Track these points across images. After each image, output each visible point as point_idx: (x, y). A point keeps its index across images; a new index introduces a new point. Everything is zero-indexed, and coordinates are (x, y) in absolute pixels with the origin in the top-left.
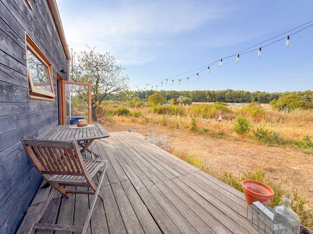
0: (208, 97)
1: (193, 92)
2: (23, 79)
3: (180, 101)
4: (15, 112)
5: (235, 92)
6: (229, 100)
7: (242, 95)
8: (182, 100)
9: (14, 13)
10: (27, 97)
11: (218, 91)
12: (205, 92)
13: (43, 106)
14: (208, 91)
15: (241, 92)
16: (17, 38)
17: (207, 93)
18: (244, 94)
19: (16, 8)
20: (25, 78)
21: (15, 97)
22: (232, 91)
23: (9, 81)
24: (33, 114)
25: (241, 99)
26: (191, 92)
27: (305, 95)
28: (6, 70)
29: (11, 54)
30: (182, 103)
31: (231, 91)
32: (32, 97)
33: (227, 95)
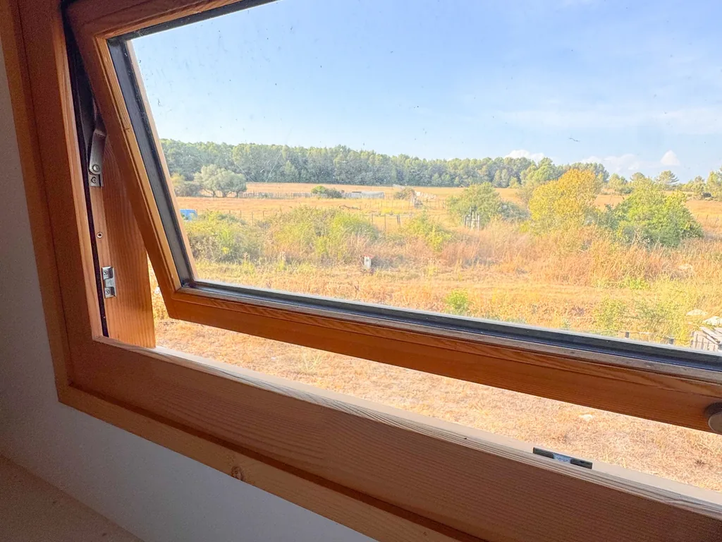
0: (288, 168)
1: (242, 147)
3: (207, 183)
5: (357, 155)
6: (343, 176)
7: (373, 163)
8: (213, 178)
11: (312, 148)
12: (279, 149)
14: (287, 149)
15: (369, 155)
17: (284, 155)
18: (377, 162)
22: (349, 151)
25: (370, 174)
26: (235, 150)
27: (484, 168)
30: (214, 189)
31: (346, 151)
33: (339, 163)
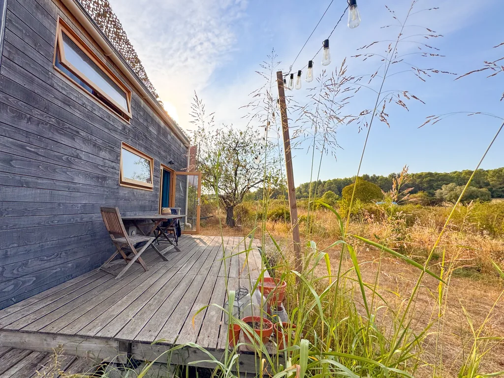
2: (116, 173)
3: (446, 197)
4: (106, 193)
8: (452, 193)
9: (113, 134)
10: (117, 185)
13: (135, 194)
16: (113, 148)
19: (115, 130)
20: (117, 172)
21: (107, 184)
23: (104, 174)
24: (122, 198)
28: (102, 168)
29: (107, 158)
30: (453, 200)
32: (121, 185)
